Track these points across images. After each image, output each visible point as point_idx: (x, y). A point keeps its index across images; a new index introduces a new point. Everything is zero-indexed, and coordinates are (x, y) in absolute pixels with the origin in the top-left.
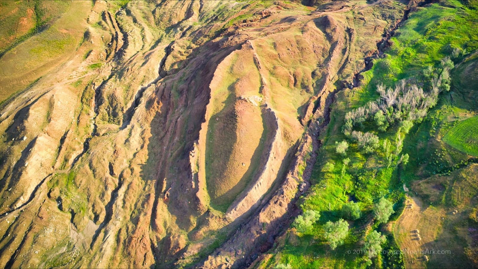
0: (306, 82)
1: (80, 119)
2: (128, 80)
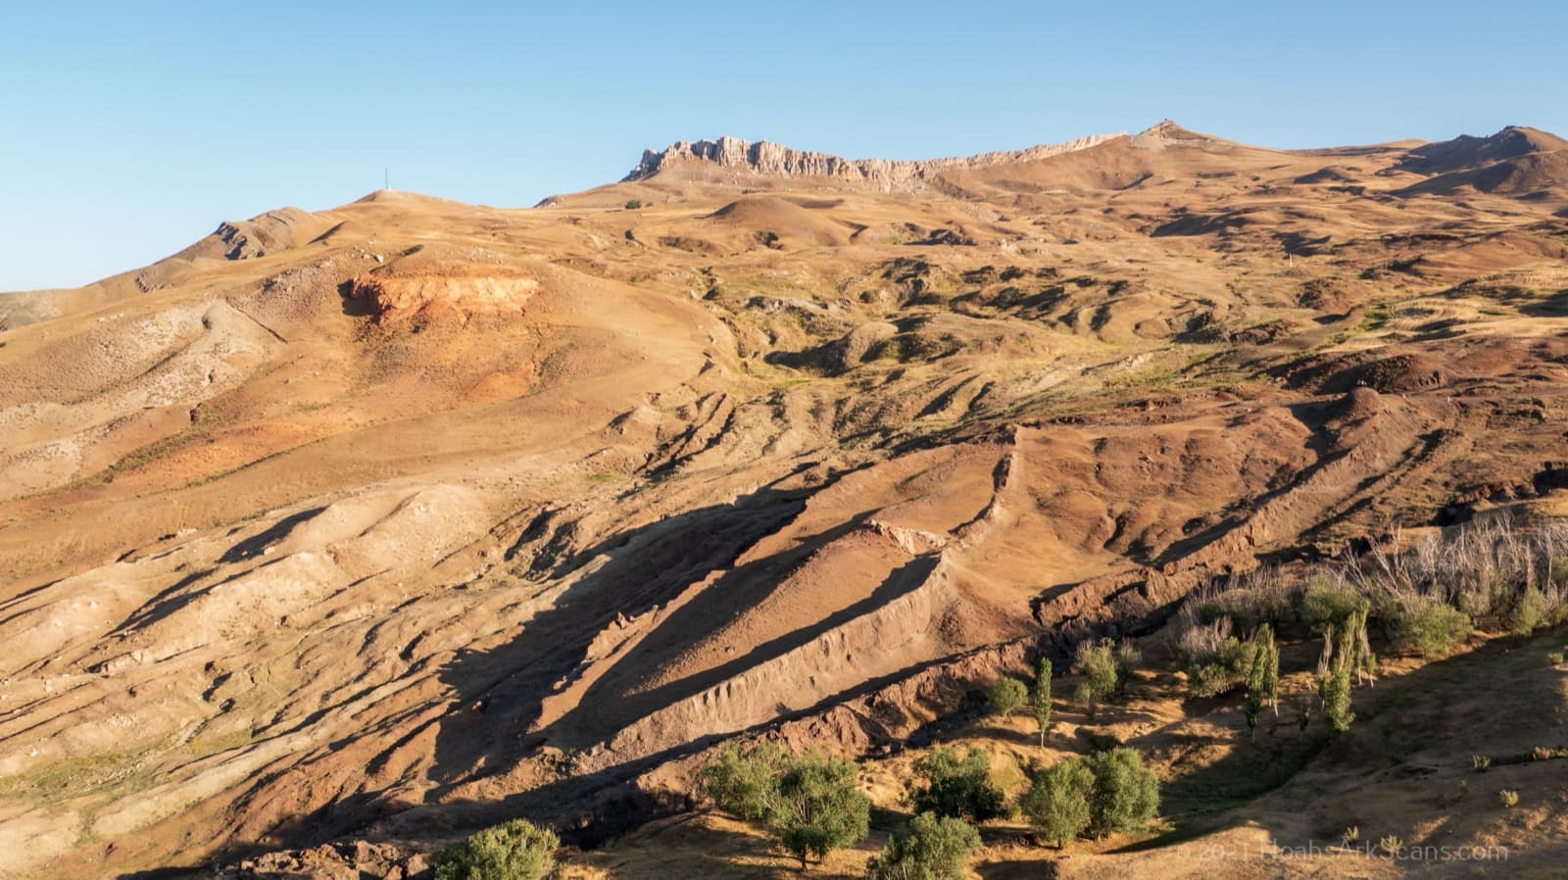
1: (454, 557)
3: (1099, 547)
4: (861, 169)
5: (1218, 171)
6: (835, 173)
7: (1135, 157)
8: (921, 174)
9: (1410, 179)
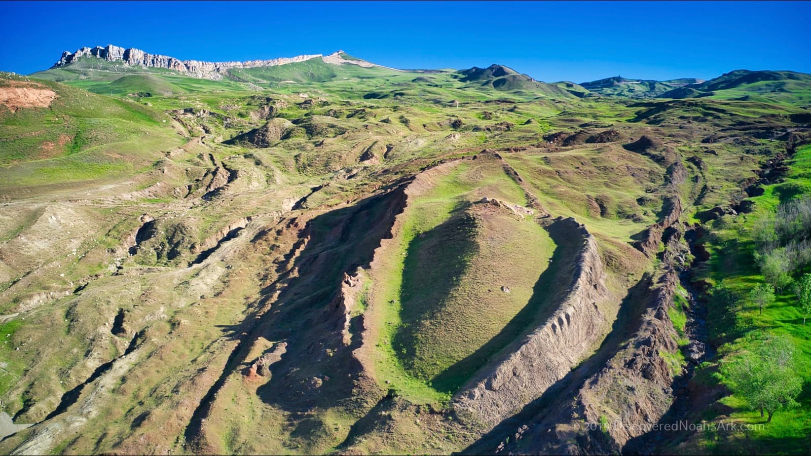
0: (627, 209)
1: (89, 253)
3: (599, 217)
4: (186, 65)
5: (369, 76)
6: (172, 67)
8: (218, 70)
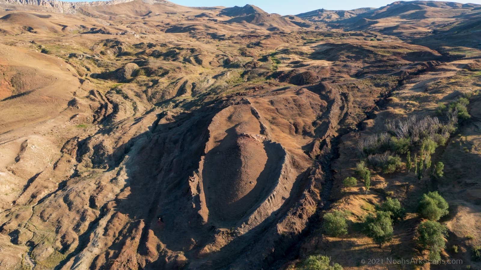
0: (307, 129)
1: (58, 164)
2: (118, 134)
3: (294, 134)
4: (51, 4)
5: (172, 12)
6: (41, 5)
7: (145, 6)
8: (74, 7)
9: (227, 18)
